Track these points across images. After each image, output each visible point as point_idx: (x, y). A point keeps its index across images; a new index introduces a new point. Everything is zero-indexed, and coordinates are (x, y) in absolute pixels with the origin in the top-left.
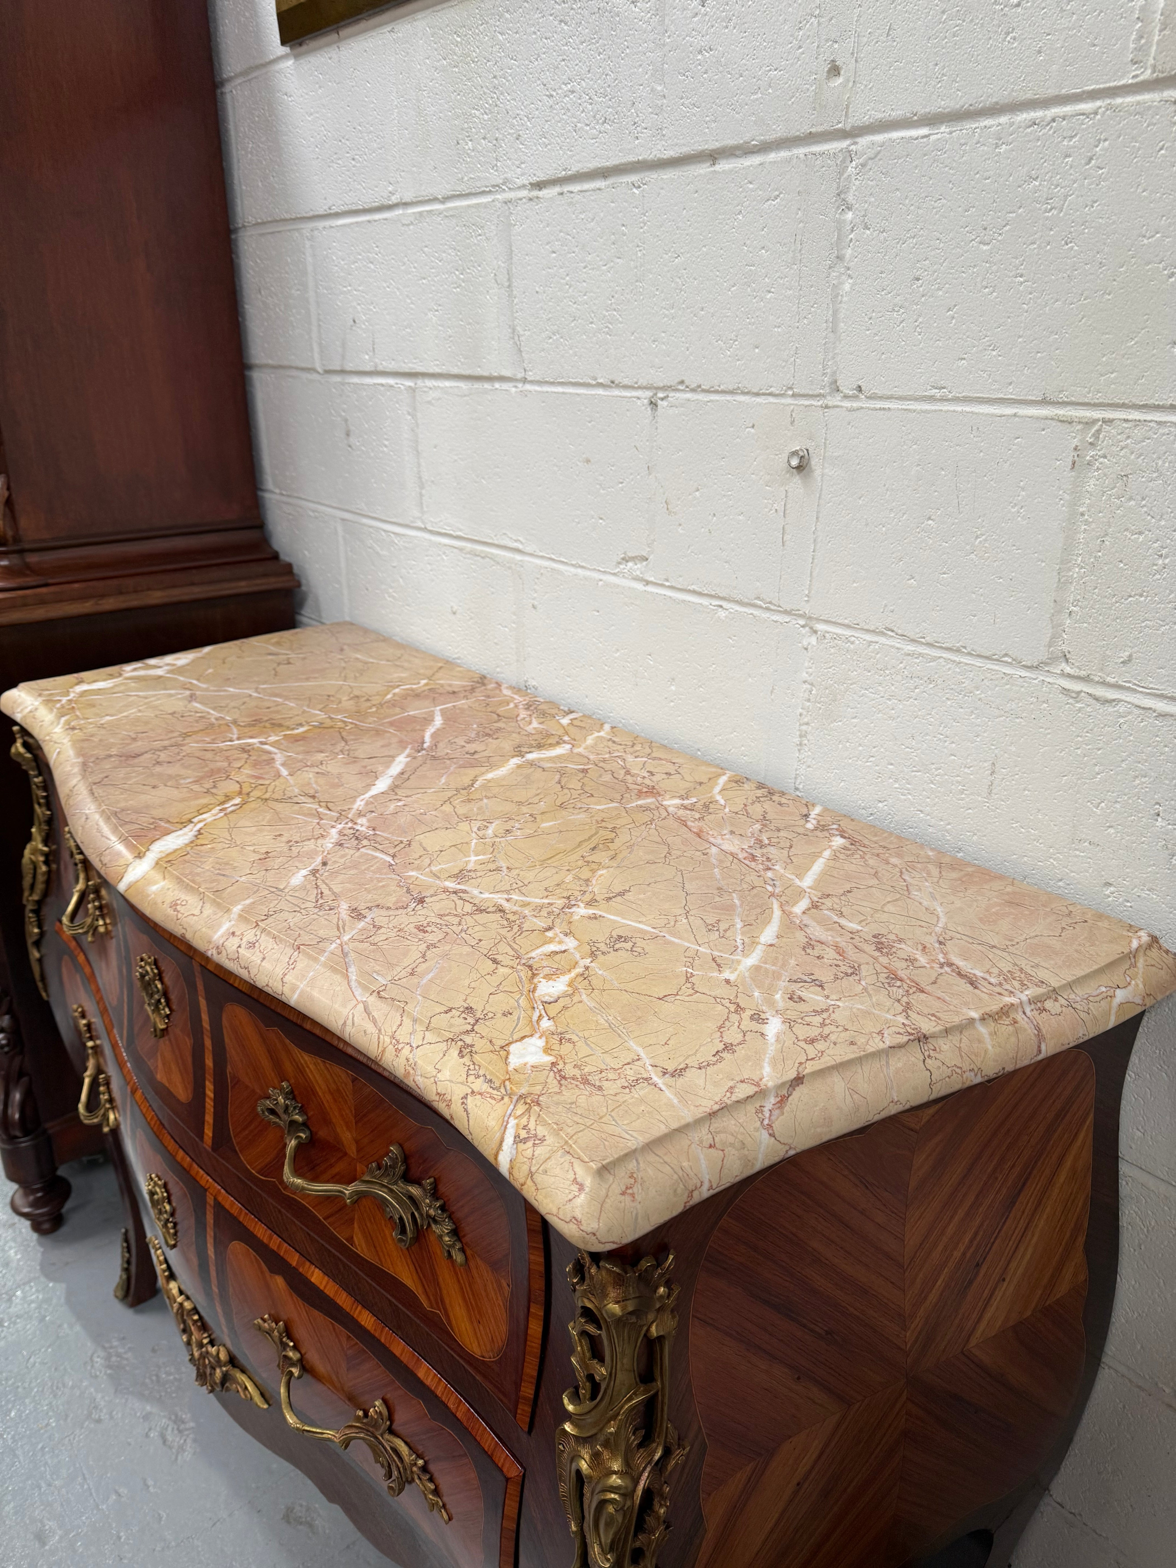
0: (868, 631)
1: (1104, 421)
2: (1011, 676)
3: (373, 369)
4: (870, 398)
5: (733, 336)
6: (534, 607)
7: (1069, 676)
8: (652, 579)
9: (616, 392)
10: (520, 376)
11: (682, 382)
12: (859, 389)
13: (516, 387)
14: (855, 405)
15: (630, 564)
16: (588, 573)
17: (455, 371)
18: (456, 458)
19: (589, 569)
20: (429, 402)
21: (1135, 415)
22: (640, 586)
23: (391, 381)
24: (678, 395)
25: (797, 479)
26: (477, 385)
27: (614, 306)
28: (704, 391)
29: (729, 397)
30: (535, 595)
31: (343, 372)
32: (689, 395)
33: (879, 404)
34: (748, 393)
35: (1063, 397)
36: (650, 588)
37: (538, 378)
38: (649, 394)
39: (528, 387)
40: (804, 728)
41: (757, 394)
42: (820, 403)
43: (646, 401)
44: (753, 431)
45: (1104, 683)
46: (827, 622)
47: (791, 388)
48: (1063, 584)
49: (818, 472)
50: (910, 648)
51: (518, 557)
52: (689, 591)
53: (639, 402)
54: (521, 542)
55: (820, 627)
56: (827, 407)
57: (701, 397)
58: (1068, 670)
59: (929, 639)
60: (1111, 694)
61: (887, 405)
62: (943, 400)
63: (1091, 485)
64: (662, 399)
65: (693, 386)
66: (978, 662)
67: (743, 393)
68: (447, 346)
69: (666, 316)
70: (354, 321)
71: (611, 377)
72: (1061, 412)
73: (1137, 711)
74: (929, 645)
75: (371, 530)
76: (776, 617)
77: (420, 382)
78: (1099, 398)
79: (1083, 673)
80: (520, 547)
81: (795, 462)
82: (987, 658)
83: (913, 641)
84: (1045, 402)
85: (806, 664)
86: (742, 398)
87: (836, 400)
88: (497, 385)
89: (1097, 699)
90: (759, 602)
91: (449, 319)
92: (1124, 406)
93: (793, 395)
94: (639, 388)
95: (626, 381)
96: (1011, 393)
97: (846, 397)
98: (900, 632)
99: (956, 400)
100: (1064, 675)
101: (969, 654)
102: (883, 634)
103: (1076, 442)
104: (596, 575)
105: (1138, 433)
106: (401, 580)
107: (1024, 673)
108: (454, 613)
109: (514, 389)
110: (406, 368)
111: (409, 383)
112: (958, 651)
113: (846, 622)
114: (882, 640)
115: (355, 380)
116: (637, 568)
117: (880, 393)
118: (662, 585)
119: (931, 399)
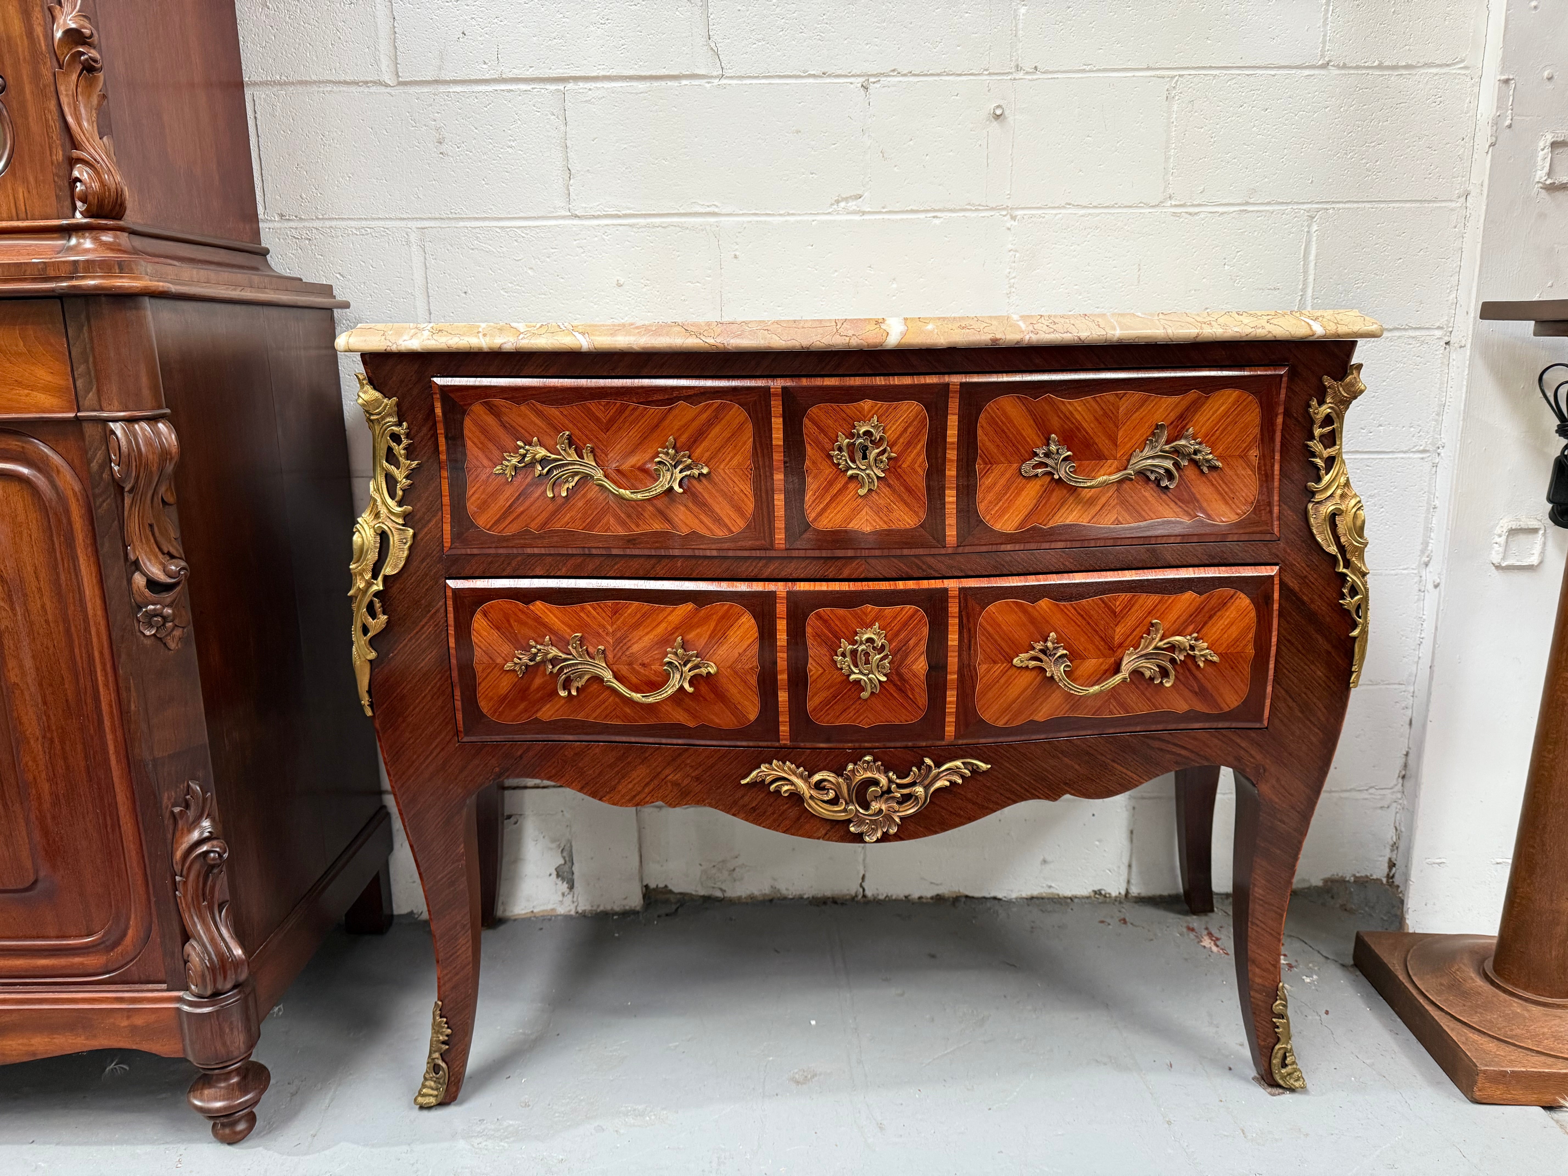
0: (1054, 208)
1: (1180, 76)
2: (1144, 213)
3: (496, 76)
4: (1044, 73)
5: (938, 40)
6: (736, 257)
7: (1176, 206)
8: (867, 210)
9: (828, 80)
10: (715, 74)
11: (894, 70)
12: (1036, 68)
13: (709, 83)
14: (1035, 77)
15: (842, 204)
16: (799, 218)
17: (631, 73)
18: (625, 146)
19: (799, 215)
20: (586, 101)
21: (1193, 72)
22: (857, 218)
23: (523, 87)
24: (889, 79)
25: (995, 123)
26: (656, 84)
27: (825, 21)
28: (915, 75)
29: (936, 78)
30: (737, 247)
31: (436, 82)
32: (901, 79)
33: (1050, 76)
34: (952, 75)
35: (1157, 66)
36: (866, 217)
37: (739, 74)
38: (861, 80)
39: (723, 81)
40: (1012, 281)
41: (960, 75)
42: (1009, 77)
43: (860, 85)
44: (958, 98)
45: (1193, 205)
46: (1023, 208)
47: (987, 70)
48: (1167, 159)
49: (1010, 119)
50: (1082, 212)
51: (712, 220)
52: (907, 211)
53: (852, 86)
54: (717, 206)
55: (1020, 213)
56: (1015, 79)
57: (912, 79)
58: (1173, 203)
59: (1094, 204)
60: (1196, 210)
61: (1055, 76)
62: (1090, 71)
63: (1175, 108)
64: (874, 83)
65: (904, 72)
66: (1125, 210)
67: (948, 75)
68: (619, 53)
69: (878, 27)
70: (463, 33)
71: (823, 70)
72: (1158, 73)
73: (1210, 215)
74: (1095, 207)
75: (478, 230)
76: (983, 214)
77: (570, 86)
78: (1175, 65)
79: (1182, 203)
80: (716, 210)
81: (998, 112)
82: (1130, 207)
83: (1085, 207)
84: (1148, 69)
85: (1010, 239)
86: (947, 78)
87: (1020, 75)
88: (684, 82)
89: (1190, 214)
90: (969, 207)
91: (622, 31)
92: (1188, 68)
93: (989, 74)
94: (853, 76)
95: (839, 72)
96: (1130, 65)
97: (1027, 73)
98: (1076, 204)
99: (1098, 70)
100: (1172, 206)
101: (1120, 207)
102: (1064, 207)
103: (1167, 87)
104: (810, 218)
105: (1196, 80)
106: (529, 271)
107: (1151, 210)
108: (620, 285)
109: (708, 85)
110: (554, 74)
111: (552, 87)
112: (1113, 207)
113: (1039, 205)
114: (1063, 211)
115: (458, 88)
116: (852, 205)
117: (1051, 70)
118: (880, 212)
119: (1084, 71)
